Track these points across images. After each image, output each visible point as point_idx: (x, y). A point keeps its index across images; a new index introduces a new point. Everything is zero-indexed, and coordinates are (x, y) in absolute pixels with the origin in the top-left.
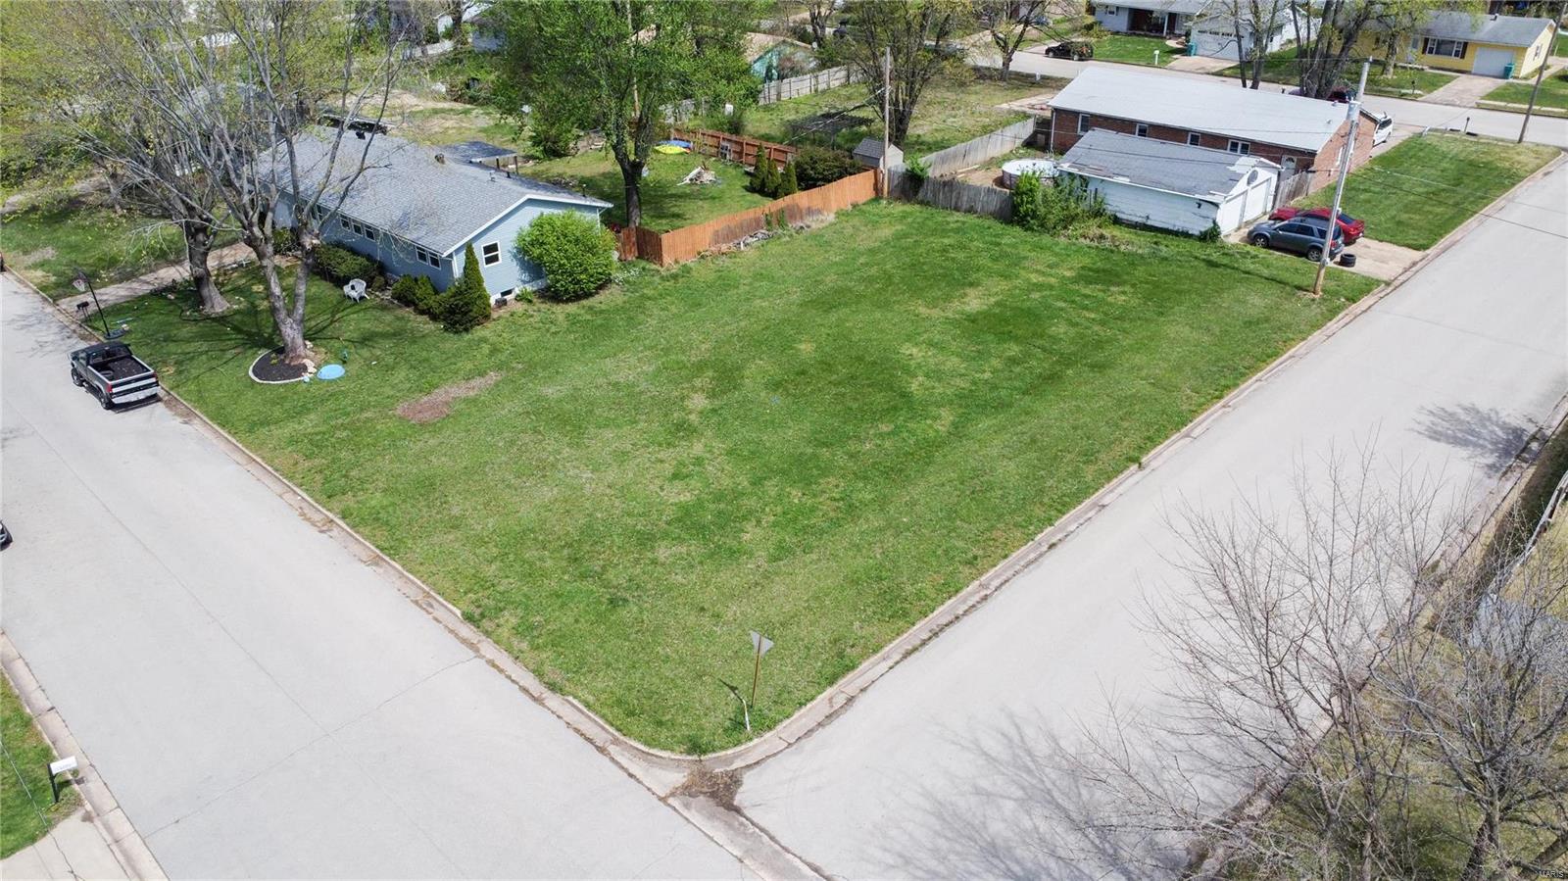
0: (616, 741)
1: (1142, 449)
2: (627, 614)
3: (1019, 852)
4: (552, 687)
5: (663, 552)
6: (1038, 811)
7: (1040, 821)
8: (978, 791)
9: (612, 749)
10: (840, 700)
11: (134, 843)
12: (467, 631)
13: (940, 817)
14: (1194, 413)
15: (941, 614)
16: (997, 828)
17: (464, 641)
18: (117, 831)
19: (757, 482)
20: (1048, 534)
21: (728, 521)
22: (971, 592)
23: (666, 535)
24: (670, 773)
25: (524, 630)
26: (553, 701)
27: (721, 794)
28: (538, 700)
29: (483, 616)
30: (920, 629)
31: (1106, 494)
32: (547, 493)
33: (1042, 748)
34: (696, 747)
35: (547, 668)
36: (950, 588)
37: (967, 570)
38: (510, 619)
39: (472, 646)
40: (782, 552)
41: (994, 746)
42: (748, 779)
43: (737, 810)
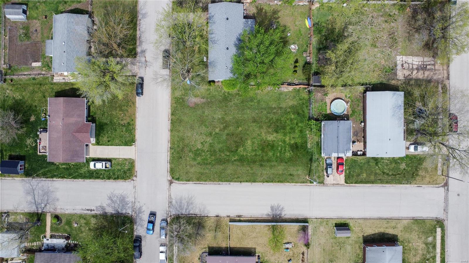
0: (169, 172)
1: (244, 182)
2: (181, 160)
3: (182, 204)
5: (190, 154)
6: (186, 203)
7: (186, 204)
8: (185, 199)
10: (186, 183)
11: (136, 151)
12: (169, 149)
13: (181, 197)
14: (257, 182)
15: (201, 182)
16: (183, 202)
19: (208, 151)
20: (221, 183)
21: (200, 155)
22: (206, 183)
23: (192, 152)
24: (170, 178)
25: (173, 153)
26: (169, 164)
27: (171, 183)
28: (168, 163)
29: (171, 148)
30: (198, 182)
31: (232, 183)
32: (189, 135)
33: (193, 199)
34: (173, 178)
35: (171, 160)
36: (206, 181)
37: (209, 180)
38: (173, 151)
39: (168, 151)
40: (199, 164)
41: (190, 196)
42: (174, 183)
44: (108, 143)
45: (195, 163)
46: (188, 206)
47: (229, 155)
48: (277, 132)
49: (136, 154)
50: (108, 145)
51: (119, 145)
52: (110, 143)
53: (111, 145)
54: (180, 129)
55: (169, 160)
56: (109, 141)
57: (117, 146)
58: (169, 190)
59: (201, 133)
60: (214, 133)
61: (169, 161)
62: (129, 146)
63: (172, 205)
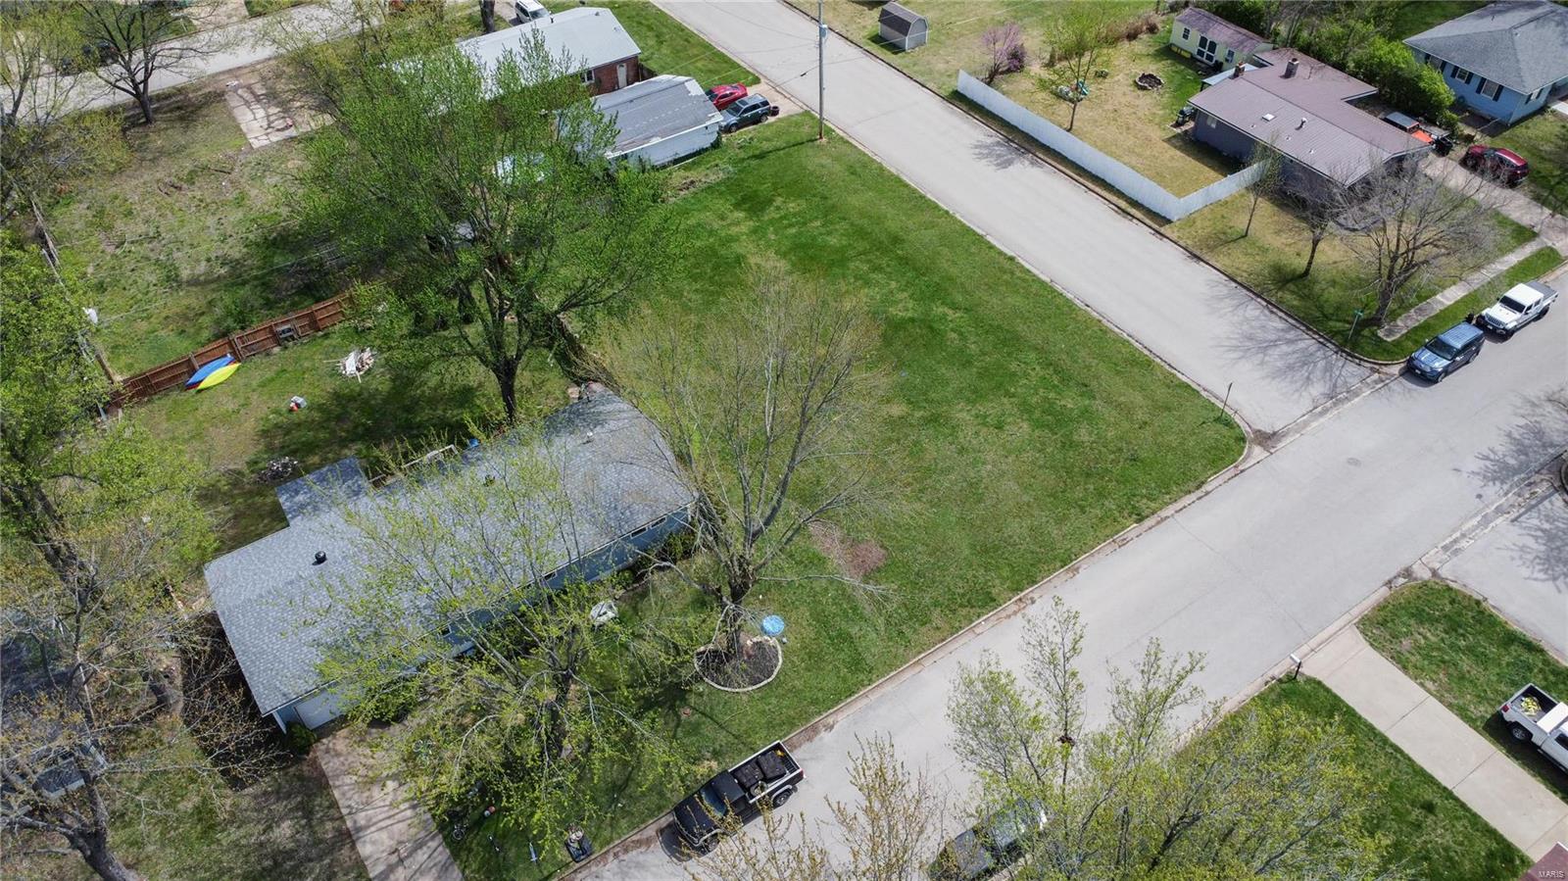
0: (1236, 467)
2: (1143, 455)
4: (1198, 487)
5: (1084, 437)
8: (1261, 364)
9: (1240, 468)
10: (1206, 391)
11: (1313, 643)
12: (1148, 523)
13: (1274, 378)
16: (1279, 363)
17: (1158, 523)
18: (1306, 651)
19: (1010, 394)
21: (1054, 411)
23: (1068, 436)
24: (1256, 451)
26: (1207, 487)
27: (1267, 439)
28: (1207, 493)
29: (1138, 515)
30: (1156, 359)
32: (1011, 485)
34: (1241, 442)
35: (1185, 488)
36: (1121, 342)
38: (1142, 504)
39: (1163, 520)
40: (1089, 394)
41: (1234, 355)
42: (1258, 426)
43: (1275, 434)
44: (1437, 801)
45: (1098, 404)
46: (1274, 344)
47: (952, 330)
48: (739, 259)
49: (1327, 640)
50: (1448, 794)
51: (1385, 740)
52: (1428, 795)
53: (1430, 780)
54: (1025, 532)
55: (1193, 497)
56: (1429, 808)
57: (1397, 749)
58: (1299, 427)
59: (962, 451)
60: (918, 414)
61: (1199, 493)
62: (1328, 690)
63: (1335, 386)
